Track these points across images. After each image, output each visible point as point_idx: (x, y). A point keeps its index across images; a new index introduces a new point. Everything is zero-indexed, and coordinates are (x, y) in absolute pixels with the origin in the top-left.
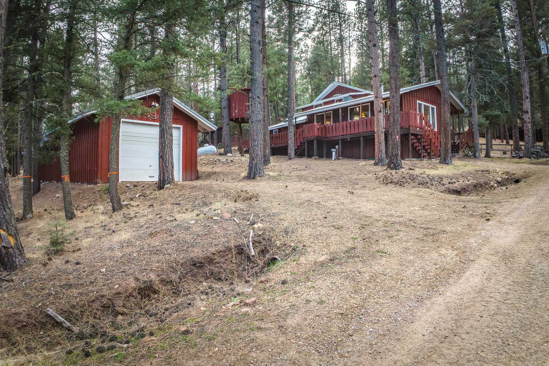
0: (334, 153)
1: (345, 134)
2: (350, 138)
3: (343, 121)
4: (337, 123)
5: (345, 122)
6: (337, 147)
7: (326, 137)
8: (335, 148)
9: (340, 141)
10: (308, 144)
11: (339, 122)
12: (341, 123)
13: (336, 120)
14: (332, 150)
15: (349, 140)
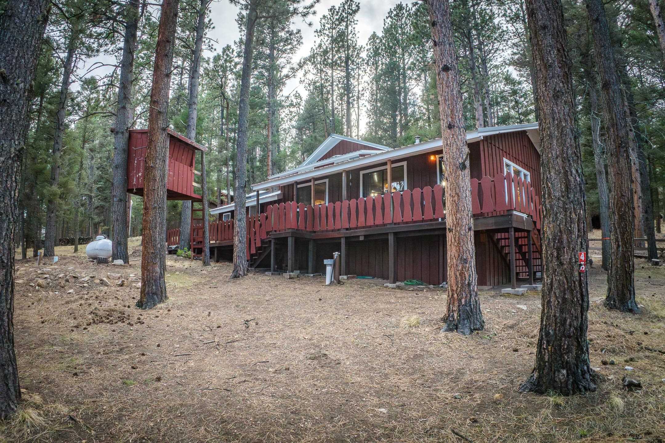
0: (329, 269)
1: (353, 225)
2: (365, 236)
3: (349, 198)
4: (338, 203)
5: (353, 202)
6: (336, 254)
7: (315, 232)
8: (332, 257)
9: (343, 241)
10: (276, 244)
11: (340, 199)
12: (346, 203)
13: (335, 196)
14: (326, 262)
15: (362, 238)
